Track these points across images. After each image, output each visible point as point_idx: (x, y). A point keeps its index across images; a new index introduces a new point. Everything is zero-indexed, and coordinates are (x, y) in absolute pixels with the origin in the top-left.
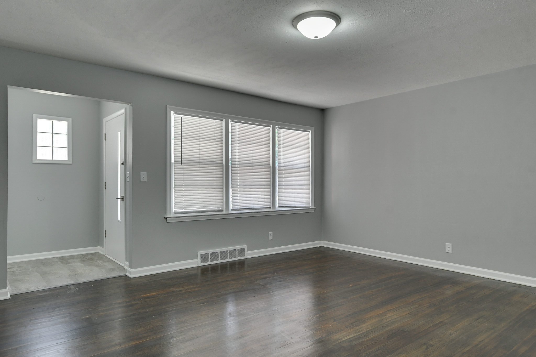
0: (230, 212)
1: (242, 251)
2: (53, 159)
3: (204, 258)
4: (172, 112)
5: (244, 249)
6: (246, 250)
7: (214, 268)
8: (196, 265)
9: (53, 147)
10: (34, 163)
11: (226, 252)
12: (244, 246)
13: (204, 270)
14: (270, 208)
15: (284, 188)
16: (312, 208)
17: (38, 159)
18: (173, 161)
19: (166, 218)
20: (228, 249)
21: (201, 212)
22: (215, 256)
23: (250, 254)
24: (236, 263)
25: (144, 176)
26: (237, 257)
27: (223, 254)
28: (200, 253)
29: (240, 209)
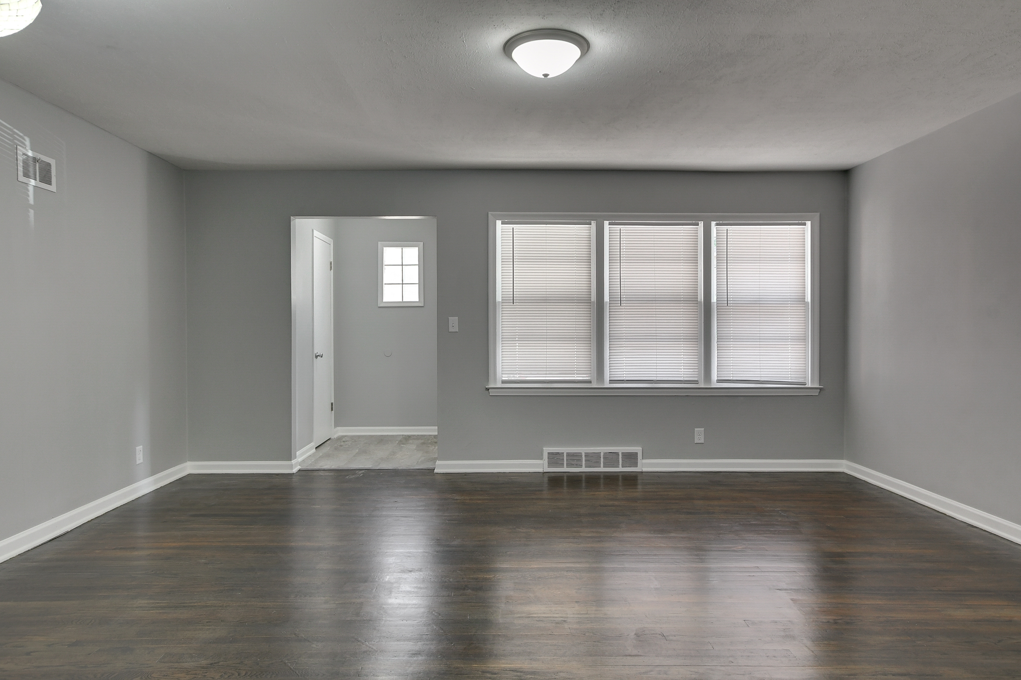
0: (607, 385)
1: (631, 458)
2: (404, 301)
3: (554, 458)
4: (499, 223)
5: (637, 453)
6: (640, 456)
7: (574, 481)
8: (541, 470)
9: (403, 284)
10: (381, 306)
11: (598, 455)
12: (638, 449)
13: (555, 481)
14: (696, 382)
15: (732, 343)
16: (812, 386)
17: (384, 301)
18: (499, 298)
19: (488, 389)
20: (603, 449)
21: (548, 383)
22: (574, 458)
23: (647, 465)
24: (618, 476)
25: (454, 323)
26: (620, 466)
27: (593, 459)
28: (547, 450)
29: (627, 380)
